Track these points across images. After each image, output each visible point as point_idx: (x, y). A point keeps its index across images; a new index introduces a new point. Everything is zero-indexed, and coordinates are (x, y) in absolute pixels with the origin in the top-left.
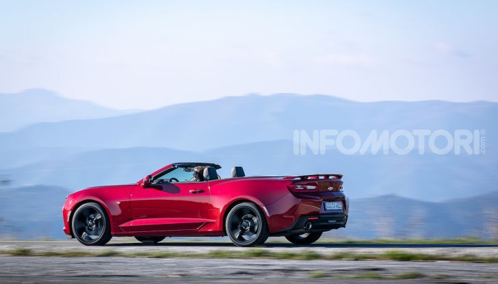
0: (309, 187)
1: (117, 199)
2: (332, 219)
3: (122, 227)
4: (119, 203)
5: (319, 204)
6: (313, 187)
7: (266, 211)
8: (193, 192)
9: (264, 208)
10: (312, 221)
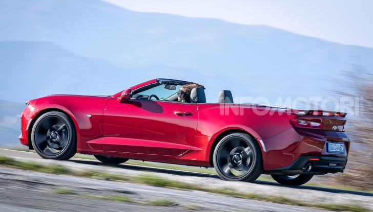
0: (313, 124)
1: (88, 111)
2: (333, 162)
3: (90, 144)
4: (89, 116)
5: (321, 144)
6: (317, 124)
7: (263, 145)
8: (179, 115)
9: (261, 141)
10: (312, 163)
